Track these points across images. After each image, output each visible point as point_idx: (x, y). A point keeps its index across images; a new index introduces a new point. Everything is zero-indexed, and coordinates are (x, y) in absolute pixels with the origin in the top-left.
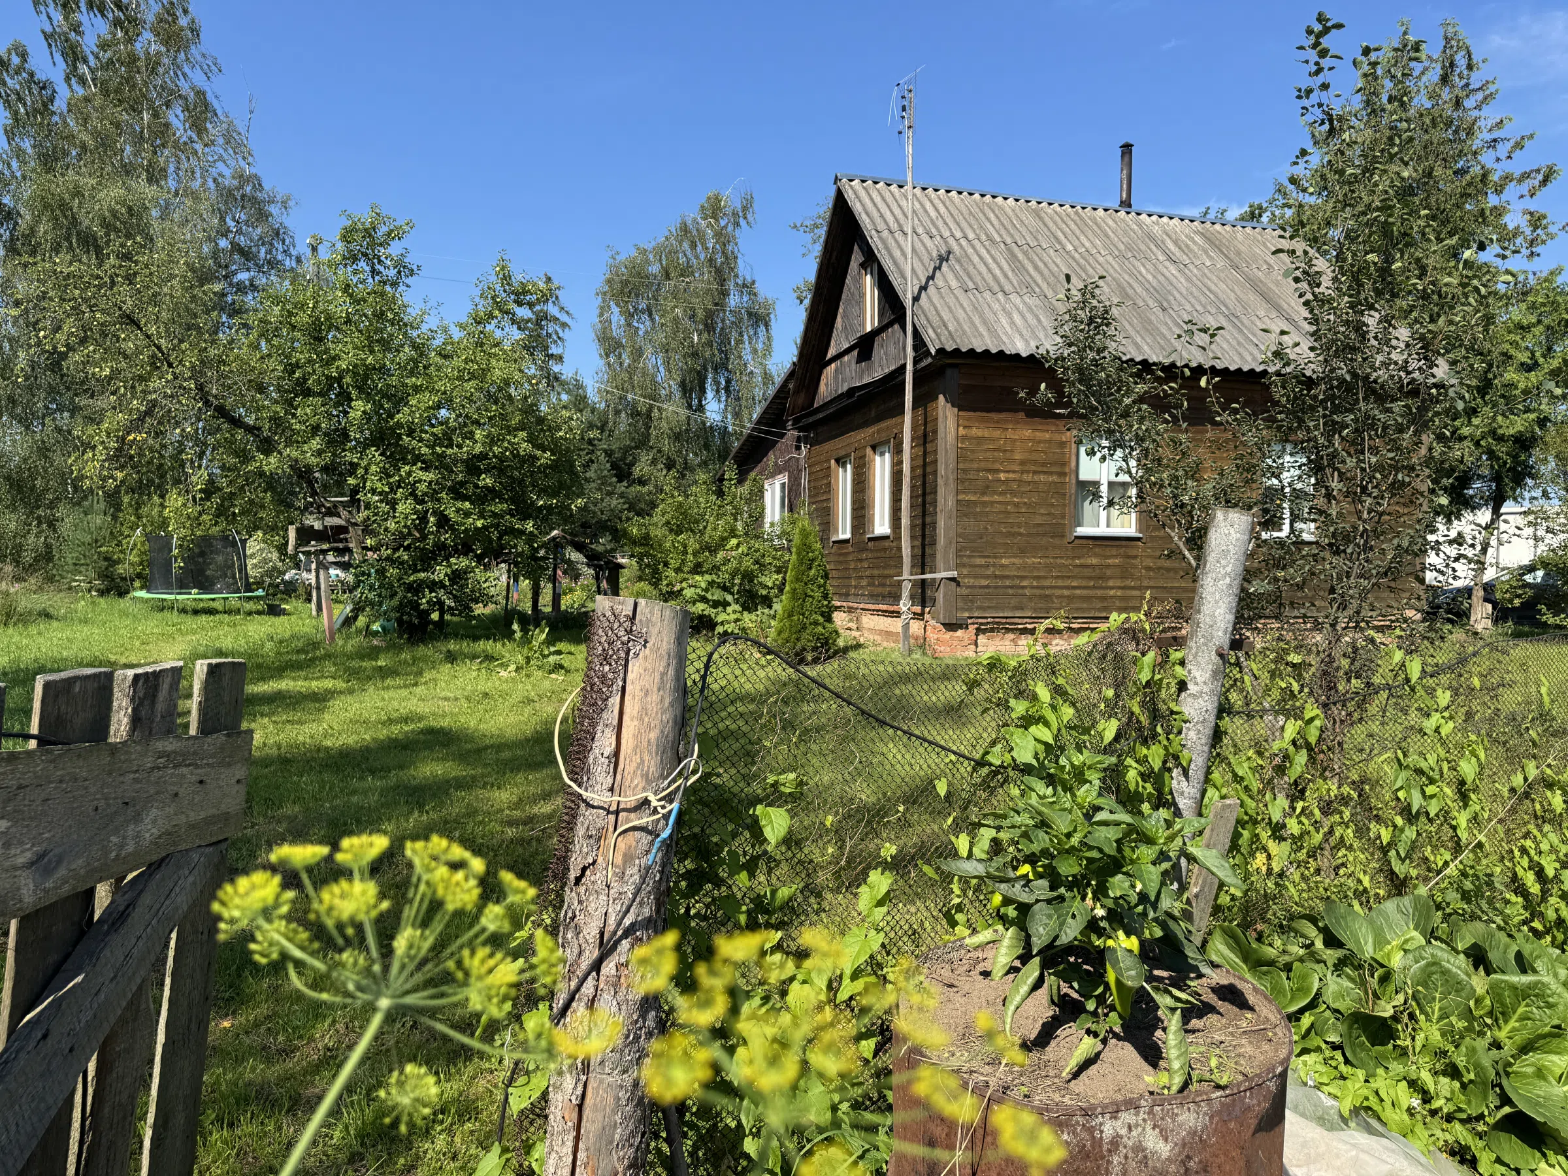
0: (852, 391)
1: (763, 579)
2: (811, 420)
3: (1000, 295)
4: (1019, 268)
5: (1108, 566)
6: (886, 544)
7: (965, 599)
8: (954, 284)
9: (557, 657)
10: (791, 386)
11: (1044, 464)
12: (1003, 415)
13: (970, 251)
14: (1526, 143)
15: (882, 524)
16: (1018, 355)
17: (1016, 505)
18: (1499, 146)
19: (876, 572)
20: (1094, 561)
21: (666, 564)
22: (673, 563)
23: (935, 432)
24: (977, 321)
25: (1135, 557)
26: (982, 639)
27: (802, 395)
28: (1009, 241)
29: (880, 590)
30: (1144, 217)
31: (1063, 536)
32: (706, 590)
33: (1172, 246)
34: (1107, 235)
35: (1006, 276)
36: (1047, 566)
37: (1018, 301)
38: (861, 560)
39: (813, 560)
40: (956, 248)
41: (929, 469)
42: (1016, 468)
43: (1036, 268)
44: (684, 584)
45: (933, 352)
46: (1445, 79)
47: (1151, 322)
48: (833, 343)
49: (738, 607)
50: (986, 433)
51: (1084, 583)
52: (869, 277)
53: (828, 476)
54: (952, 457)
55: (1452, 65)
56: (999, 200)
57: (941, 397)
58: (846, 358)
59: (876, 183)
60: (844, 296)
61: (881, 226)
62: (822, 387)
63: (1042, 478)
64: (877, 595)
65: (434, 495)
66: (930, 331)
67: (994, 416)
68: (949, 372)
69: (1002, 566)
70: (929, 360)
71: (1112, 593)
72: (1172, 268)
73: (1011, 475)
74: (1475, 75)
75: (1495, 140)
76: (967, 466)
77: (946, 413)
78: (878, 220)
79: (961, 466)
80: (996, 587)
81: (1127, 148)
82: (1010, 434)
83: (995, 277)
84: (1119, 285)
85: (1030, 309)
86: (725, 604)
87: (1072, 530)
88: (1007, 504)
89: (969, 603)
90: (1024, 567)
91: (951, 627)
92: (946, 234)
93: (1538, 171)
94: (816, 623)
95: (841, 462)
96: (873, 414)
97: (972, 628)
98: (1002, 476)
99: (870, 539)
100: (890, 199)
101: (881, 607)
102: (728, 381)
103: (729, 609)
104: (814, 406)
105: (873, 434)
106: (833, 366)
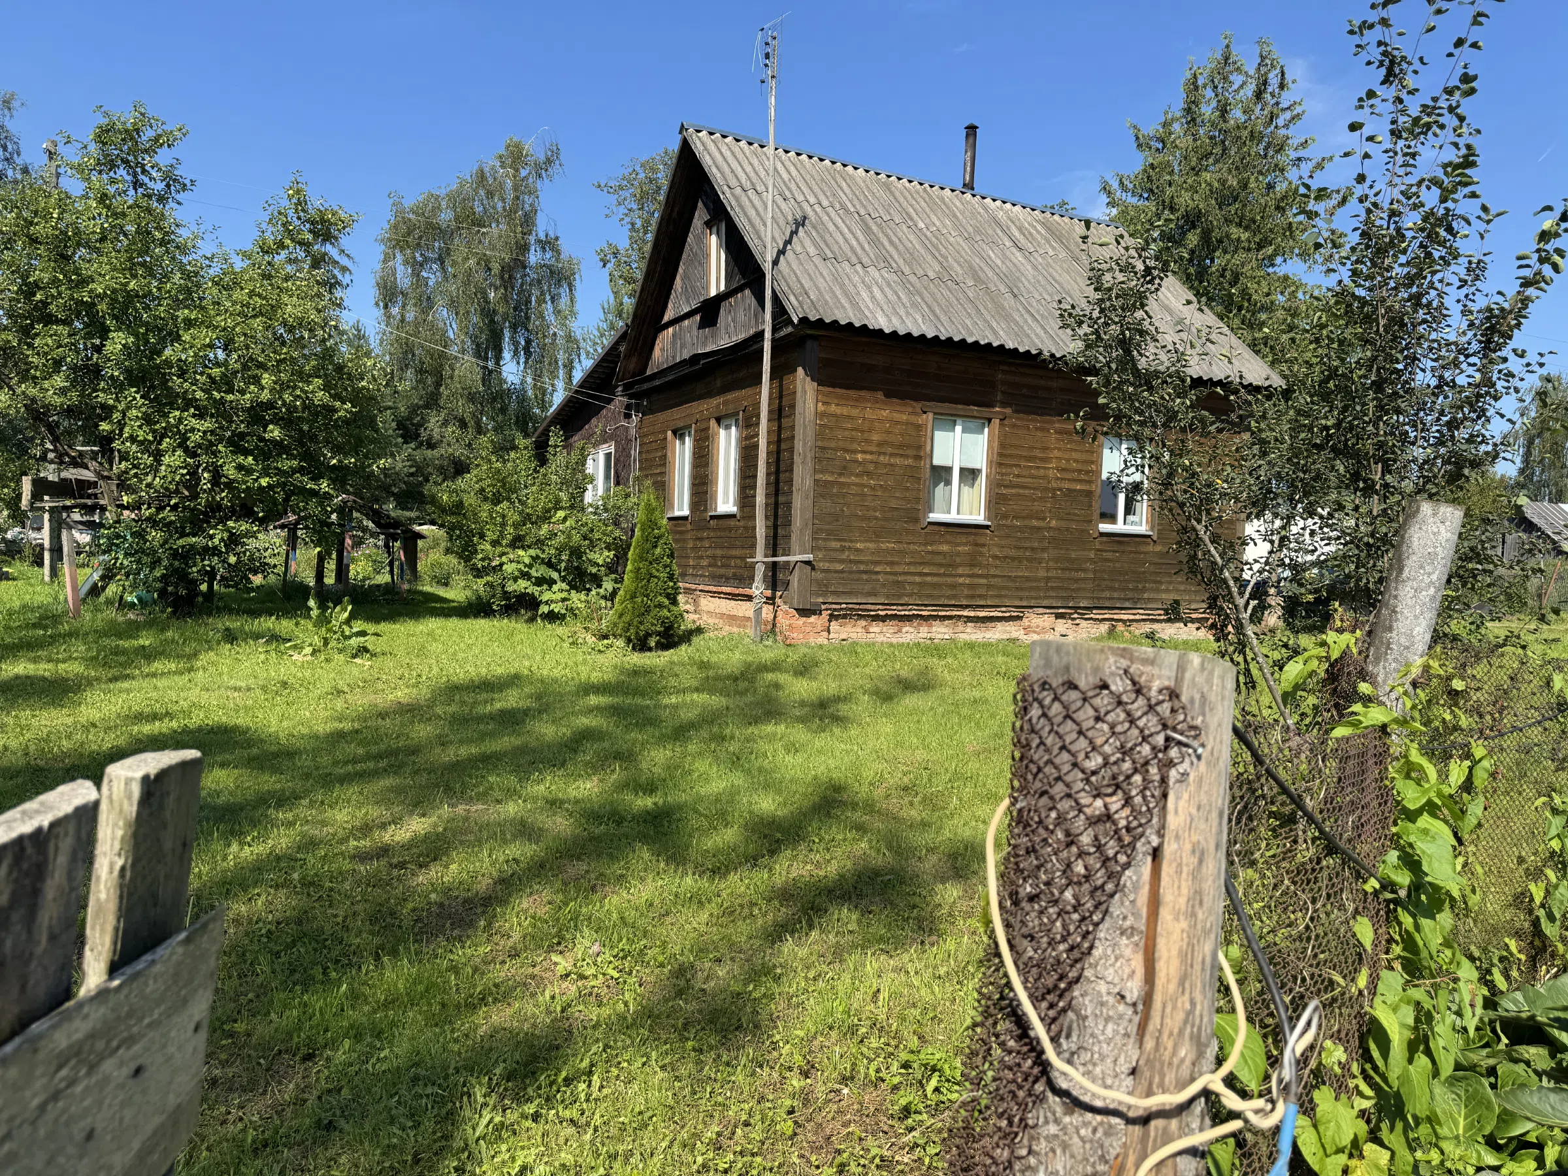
0: (696, 358)
1: (591, 556)
2: (646, 386)
3: (859, 267)
4: (875, 242)
5: (958, 554)
6: (732, 523)
7: (819, 583)
8: (812, 251)
9: (362, 639)
10: (622, 349)
11: (901, 446)
12: (863, 393)
13: (825, 218)
14: (1326, 165)
15: (726, 502)
16: (881, 331)
17: (873, 488)
18: (1303, 165)
19: (719, 552)
20: (945, 548)
21: (482, 536)
22: (490, 535)
23: (793, 406)
24: (838, 292)
25: (984, 545)
26: (834, 626)
27: (634, 360)
28: (862, 212)
29: (722, 571)
30: (988, 201)
31: (916, 520)
32: (530, 566)
33: (1017, 233)
34: (955, 216)
35: (863, 248)
36: (900, 552)
37: (877, 275)
38: (701, 539)
39: (659, 538)
40: (810, 213)
41: (783, 446)
42: (874, 449)
43: (891, 242)
44: (504, 559)
45: (795, 320)
46: (1259, 95)
47: (1003, 308)
48: (670, 305)
49: (564, 586)
50: (845, 411)
51: (935, 570)
52: (714, 238)
53: (665, 448)
54: (810, 432)
55: (1265, 83)
56: (850, 169)
57: (800, 370)
58: (687, 322)
59: (724, 137)
60: (684, 256)
61: (733, 182)
62: (657, 352)
63: (898, 461)
64: (721, 577)
65: (210, 448)
66: (792, 298)
67: (851, 393)
68: (809, 344)
69: (857, 550)
70: (790, 329)
71: (961, 580)
72: (1018, 254)
73: (868, 457)
74: (1284, 94)
75: (1299, 159)
76: (826, 444)
77: (804, 385)
78: (730, 176)
79: (819, 443)
80: (851, 572)
81: (972, 130)
82: (869, 414)
83: (852, 248)
84: (971, 267)
85: (889, 285)
86: (551, 582)
87: (925, 516)
88: (864, 486)
89: (823, 588)
90: (878, 551)
91: (804, 612)
92: (800, 198)
93: (1338, 192)
94: (660, 606)
95: (679, 433)
96: (719, 383)
97: (825, 614)
98: (860, 457)
99: (712, 517)
100: (740, 156)
101: (724, 589)
102: (528, 342)
103: (555, 588)
104: (649, 372)
105: (718, 406)
106: (671, 330)
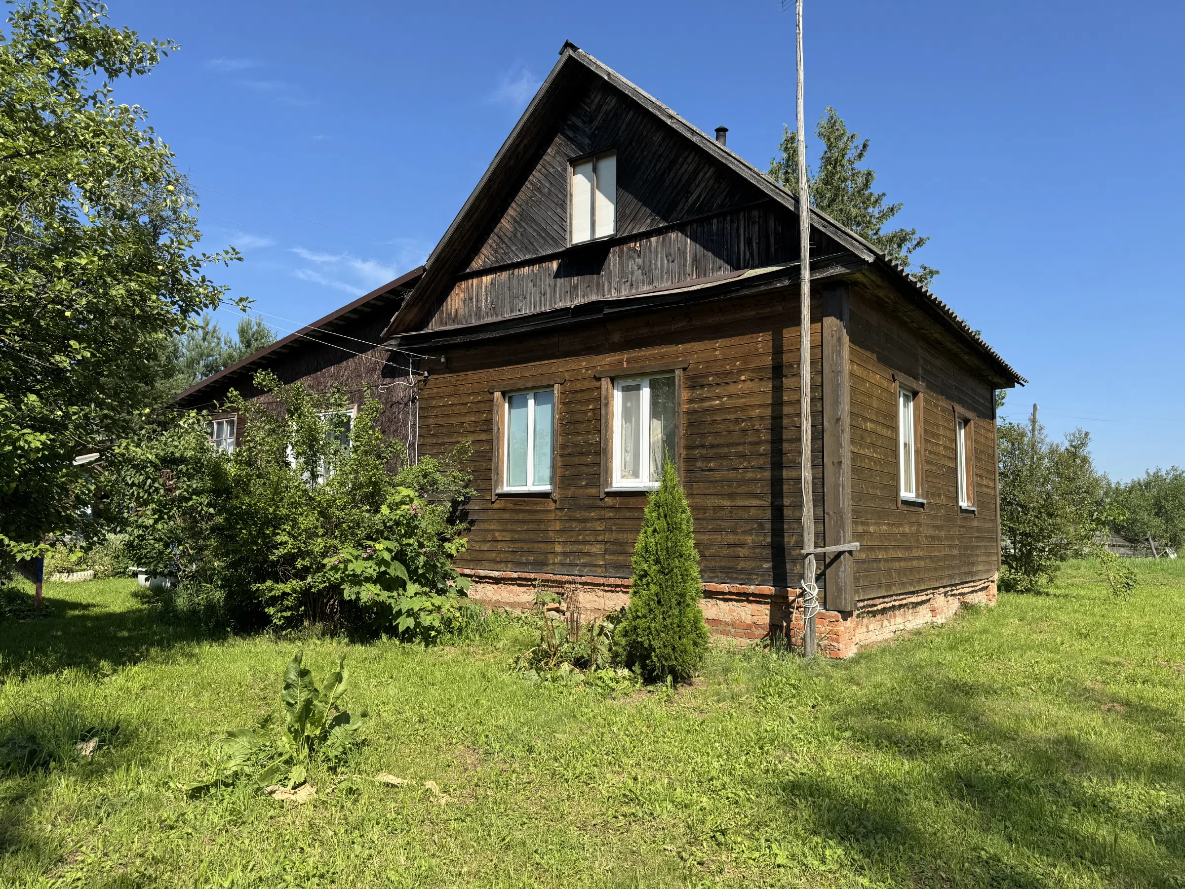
7: (855, 577)
11: (885, 416)
17: (875, 462)
20: (907, 528)
25: (921, 524)
31: (895, 499)
36: (889, 535)
38: (582, 521)
42: (873, 417)
45: (869, 258)
48: (485, 251)
50: (861, 372)
51: (904, 554)
52: (585, 175)
57: (835, 317)
58: (525, 270)
62: (454, 306)
63: (885, 432)
67: (863, 352)
69: (871, 535)
70: (839, 270)
73: (872, 426)
76: (853, 409)
79: (850, 408)
80: (869, 561)
82: (872, 378)
87: (898, 494)
88: (871, 459)
89: (857, 583)
90: (880, 535)
96: (616, 337)
98: (869, 425)
104: (433, 326)
105: (620, 362)
106: (487, 279)
